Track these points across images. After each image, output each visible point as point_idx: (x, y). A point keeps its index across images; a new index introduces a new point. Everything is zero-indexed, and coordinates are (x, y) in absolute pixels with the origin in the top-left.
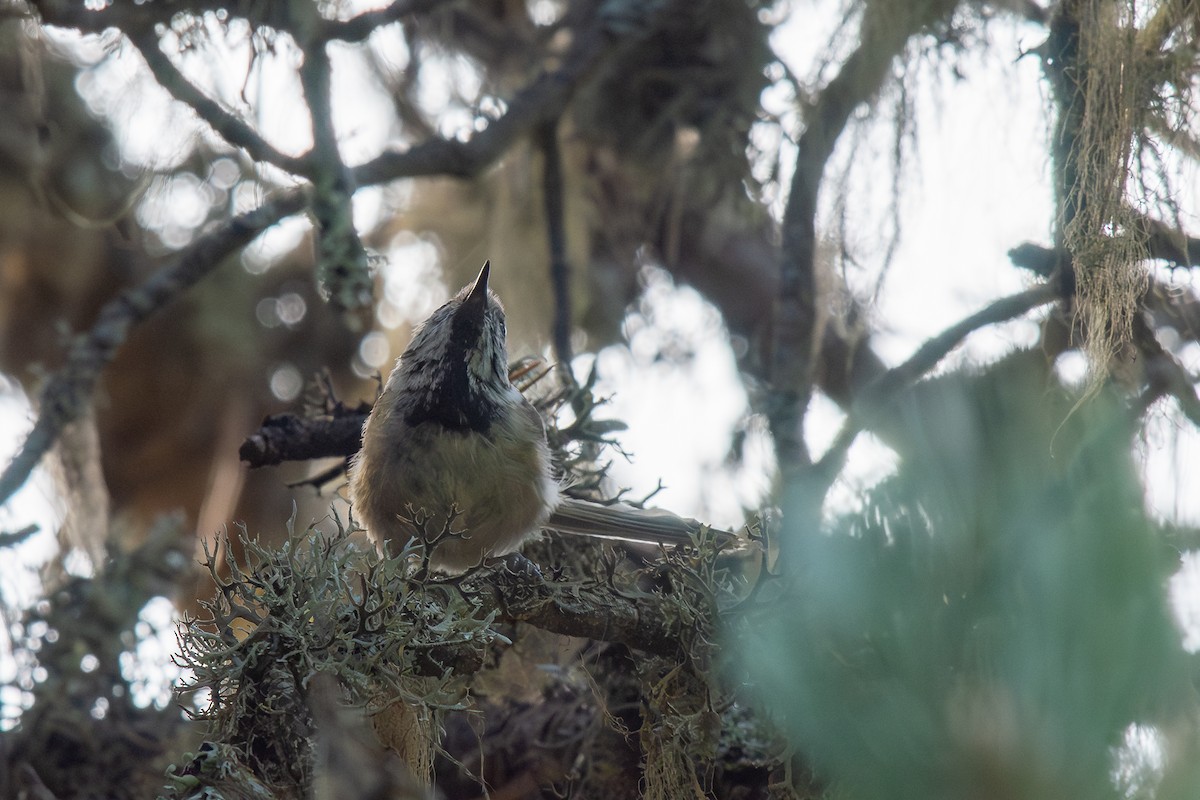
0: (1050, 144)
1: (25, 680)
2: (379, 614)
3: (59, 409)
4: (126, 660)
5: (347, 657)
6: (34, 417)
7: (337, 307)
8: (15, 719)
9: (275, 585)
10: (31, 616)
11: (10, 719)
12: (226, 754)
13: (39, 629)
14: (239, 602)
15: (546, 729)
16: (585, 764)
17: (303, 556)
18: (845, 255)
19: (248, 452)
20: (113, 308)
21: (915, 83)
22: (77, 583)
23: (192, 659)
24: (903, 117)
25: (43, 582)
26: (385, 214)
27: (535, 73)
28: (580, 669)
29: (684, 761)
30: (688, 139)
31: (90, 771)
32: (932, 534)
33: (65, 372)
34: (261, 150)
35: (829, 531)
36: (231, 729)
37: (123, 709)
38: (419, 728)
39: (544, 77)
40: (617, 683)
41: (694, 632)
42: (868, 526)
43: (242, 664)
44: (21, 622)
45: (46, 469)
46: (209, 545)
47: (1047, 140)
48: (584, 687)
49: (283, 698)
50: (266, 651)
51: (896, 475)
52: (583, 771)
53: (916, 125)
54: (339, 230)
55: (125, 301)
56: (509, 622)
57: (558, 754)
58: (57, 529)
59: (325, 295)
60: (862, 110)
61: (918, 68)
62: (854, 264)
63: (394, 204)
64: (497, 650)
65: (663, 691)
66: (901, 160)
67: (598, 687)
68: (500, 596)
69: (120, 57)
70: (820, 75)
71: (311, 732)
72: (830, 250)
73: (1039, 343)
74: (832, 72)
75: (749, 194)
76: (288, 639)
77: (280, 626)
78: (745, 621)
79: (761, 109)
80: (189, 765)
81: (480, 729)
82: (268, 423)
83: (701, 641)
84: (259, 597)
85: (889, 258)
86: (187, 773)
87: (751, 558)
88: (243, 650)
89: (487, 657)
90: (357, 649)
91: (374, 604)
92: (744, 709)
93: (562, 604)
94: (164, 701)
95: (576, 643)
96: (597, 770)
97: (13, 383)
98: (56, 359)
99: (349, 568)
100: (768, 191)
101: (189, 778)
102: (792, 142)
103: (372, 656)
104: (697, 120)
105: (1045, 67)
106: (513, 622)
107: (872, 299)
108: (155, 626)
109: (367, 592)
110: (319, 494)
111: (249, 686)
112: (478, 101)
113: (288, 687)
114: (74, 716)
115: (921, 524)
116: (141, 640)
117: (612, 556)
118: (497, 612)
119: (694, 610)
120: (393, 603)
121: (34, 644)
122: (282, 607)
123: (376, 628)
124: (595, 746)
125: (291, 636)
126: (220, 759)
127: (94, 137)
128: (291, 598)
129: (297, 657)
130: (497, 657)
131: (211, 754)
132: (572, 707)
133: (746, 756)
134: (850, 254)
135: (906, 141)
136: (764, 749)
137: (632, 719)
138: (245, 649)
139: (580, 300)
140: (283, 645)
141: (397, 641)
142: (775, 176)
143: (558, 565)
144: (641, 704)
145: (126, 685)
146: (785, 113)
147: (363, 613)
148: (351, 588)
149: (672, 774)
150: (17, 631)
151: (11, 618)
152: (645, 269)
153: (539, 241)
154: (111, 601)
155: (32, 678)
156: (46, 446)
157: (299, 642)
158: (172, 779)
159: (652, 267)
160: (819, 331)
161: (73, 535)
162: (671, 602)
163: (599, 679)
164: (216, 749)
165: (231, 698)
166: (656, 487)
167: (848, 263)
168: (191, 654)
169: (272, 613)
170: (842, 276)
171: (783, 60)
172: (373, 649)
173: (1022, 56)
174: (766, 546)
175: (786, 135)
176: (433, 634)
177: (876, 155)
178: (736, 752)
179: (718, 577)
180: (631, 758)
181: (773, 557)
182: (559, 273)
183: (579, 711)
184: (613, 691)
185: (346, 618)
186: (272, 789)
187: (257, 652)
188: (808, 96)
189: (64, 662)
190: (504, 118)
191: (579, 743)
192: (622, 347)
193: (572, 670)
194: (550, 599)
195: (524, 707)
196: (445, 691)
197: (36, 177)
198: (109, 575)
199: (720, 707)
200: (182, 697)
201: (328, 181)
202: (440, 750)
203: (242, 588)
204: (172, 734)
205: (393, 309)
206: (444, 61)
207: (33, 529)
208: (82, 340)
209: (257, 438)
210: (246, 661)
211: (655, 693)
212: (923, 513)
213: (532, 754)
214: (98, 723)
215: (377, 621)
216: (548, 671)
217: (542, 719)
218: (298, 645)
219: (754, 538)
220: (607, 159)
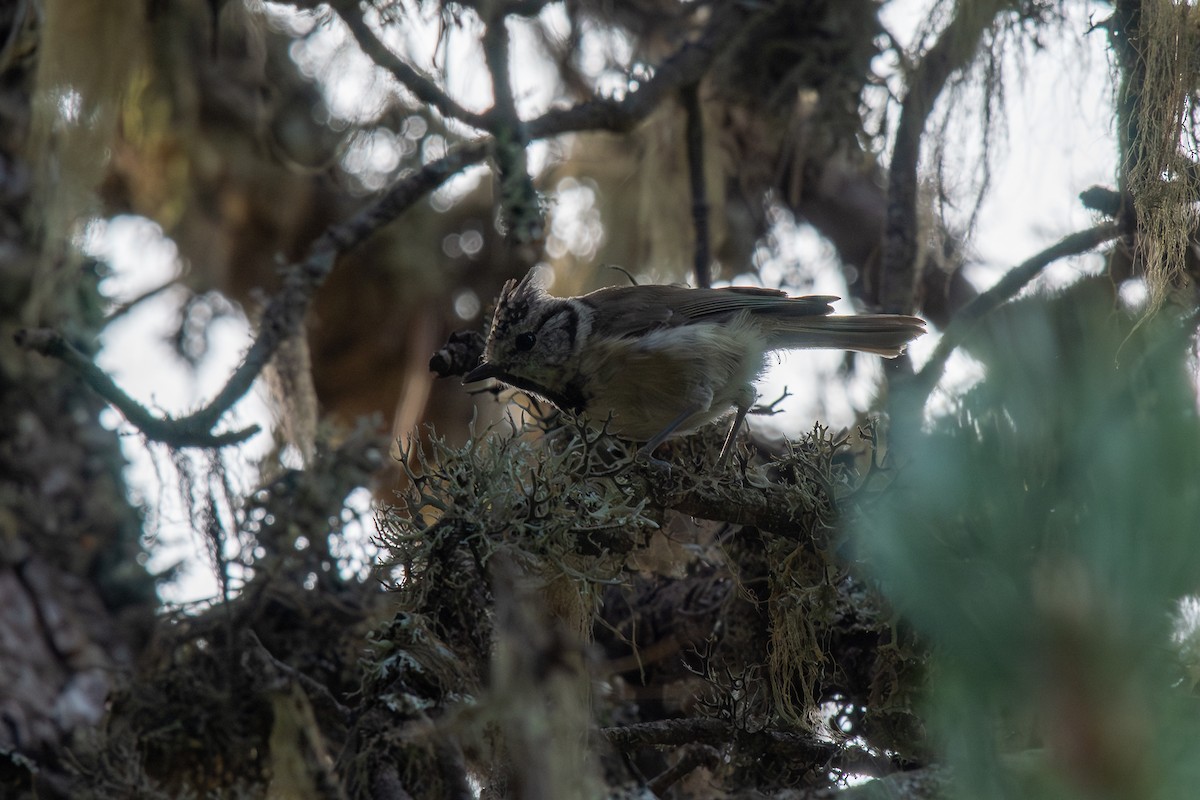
0: (1116, 104)
1: (247, 556)
2: (547, 503)
3: (276, 327)
4: (333, 540)
5: (520, 540)
6: (255, 335)
7: (513, 241)
8: (238, 590)
9: (459, 478)
10: (252, 504)
11: (234, 590)
12: (416, 623)
13: (259, 514)
14: (428, 492)
15: (689, 598)
16: (722, 627)
17: (482, 453)
18: (943, 198)
19: (436, 364)
20: (322, 241)
21: (1002, 52)
22: (291, 475)
23: (388, 541)
24: (993, 80)
25: (261, 475)
26: (550, 162)
27: (679, 43)
28: (717, 548)
29: (806, 627)
30: (809, 98)
31: (302, 635)
32: (1015, 430)
33: (281, 297)
34: (449, 108)
35: (929, 431)
36: (421, 601)
37: (331, 582)
38: (580, 601)
39: (686, 46)
40: (748, 560)
41: (814, 517)
42: (960, 425)
43: (430, 545)
44: (243, 508)
45: (264, 379)
46: (402, 443)
47: (1113, 100)
48: (722, 564)
49: (466, 575)
50: (451, 534)
51: (984, 382)
52: (720, 635)
53: (1002, 86)
54: (516, 176)
55: (331, 235)
56: (657, 508)
57: (698, 620)
58: (273, 429)
59: (502, 230)
60: (956, 75)
61: (1005, 39)
62: (951, 205)
63: (559, 154)
64: (647, 532)
65: (788, 567)
66: (991, 118)
67: (732, 563)
68: (650, 487)
69: (330, 29)
70: (921, 44)
71: (489, 603)
72: (930, 194)
73: (1105, 271)
74: (931, 42)
75: (862, 146)
76: (469, 524)
77: (463, 513)
78: (858, 509)
79: (871, 73)
80: (385, 631)
81: (632, 599)
82: (454, 339)
83: (820, 525)
84: (445, 489)
85: (980, 199)
86: (383, 638)
87: (863, 453)
88: (432, 533)
89: (637, 538)
90: (528, 532)
91: (543, 494)
92: (856, 582)
93: (704, 494)
94: (364, 575)
95: (714, 526)
96: (732, 633)
97: (234, 305)
98: (274, 286)
99: (521, 463)
100: (877, 144)
101: (385, 643)
102: (897, 102)
103: (541, 539)
104: (816, 83)
105: (1111, 38)
106: (661, 508)
107: (967, 235)
108: (357, 511)
109: (536, 484)
110: (497, 400)
111: (437, 564)
112: (631, 67)
113: (469, 565)
114: (289, 588)
115: (1004, 422)
116: (346, 523)
117: (746, 453)
118: (646, 500)
119: (815, 498)
120: (558, 494)
121: (255, 527)
122: (464, 498)
123: (544, 514)
124: (730, 613)
125: (471, 521)
126: (411, 626)
127: (306, 97)
128: (473, 489)
129: (477, 540)
130: (648, 538)
131: (404, 623)
132: (712, 581)
133: (859, 622)
134: (948, 196)
135: (994, 101)
136: (874, 616)
137: (761, 590)
138: (434, 534)
139: (717, 237)
140: (465, 529)
141: (562, 526)
142: (883, 130)
143: (699, 459)
144: (769, 578)
145: (333, 561)
146: (890, 76)
147: (532, 502)
148: (522, 481)
149: (796, 637)
150: (241, 516)
151: (235, 505)
152: (772, 209)
153: (683, 185)
154: (319, 490)
155: (253, 555)
156: (265, 359)
157: (479, 526)
158: (371, 644)
159: (777, 208)
160: (920, 263)
161: (288, 434)
162: (794, 491)
163: (734, 556)
164: (408, 618)
165: (421, 574)
166: (782, 393)
167: (946, 205)
168: (388, 537)
169: (456, 502)
170: (940, 215)
171: (890, 32)
172: (541, 533)
173: (1092, 29)
174: (875, 444)
175: (891, 95)
176: (593, 520)
177: (968, 112)
178: (850, 618)
179: (835, 471)
180: (760, 623)
181: (881, 452)
182: (700, 213)
183: (717, 583)
184: (745, 567)
185: (519, 506)
186: (456, 652)
187: (443, 535)
188: (912, 62)
189: (281, 541)
190: (653, 81)
191: (716, 612)
192: (752, 276)
193: (711, 549)
194: (693, 489)
195: (670, 581)
196: (604, 567)
197: (260, 130)
198: (318, 468)
199: (837, 580)
200: (380, 572)
201: (506, 133)
202: (598, 618)
203: (431, 479)
204: (371, 603)
205: (560, 242)
206: (603, 33)
207: (254, 430)
208: (295, 269)
209: (444, 353)
210: (434, 543)
211: (781, 569)
212: (1007, 415)
213: (676, 620)
214: (309, 593)
215: (545, 509)
216: (691, 551)
217: (686, 590)
218: (478, 530)
219: (866, 437)
220: (740, 115)
